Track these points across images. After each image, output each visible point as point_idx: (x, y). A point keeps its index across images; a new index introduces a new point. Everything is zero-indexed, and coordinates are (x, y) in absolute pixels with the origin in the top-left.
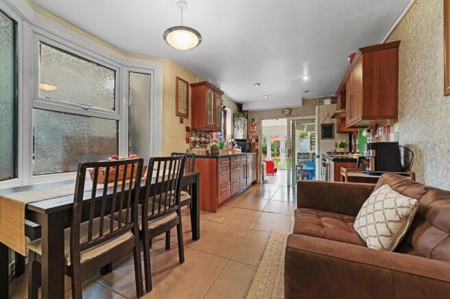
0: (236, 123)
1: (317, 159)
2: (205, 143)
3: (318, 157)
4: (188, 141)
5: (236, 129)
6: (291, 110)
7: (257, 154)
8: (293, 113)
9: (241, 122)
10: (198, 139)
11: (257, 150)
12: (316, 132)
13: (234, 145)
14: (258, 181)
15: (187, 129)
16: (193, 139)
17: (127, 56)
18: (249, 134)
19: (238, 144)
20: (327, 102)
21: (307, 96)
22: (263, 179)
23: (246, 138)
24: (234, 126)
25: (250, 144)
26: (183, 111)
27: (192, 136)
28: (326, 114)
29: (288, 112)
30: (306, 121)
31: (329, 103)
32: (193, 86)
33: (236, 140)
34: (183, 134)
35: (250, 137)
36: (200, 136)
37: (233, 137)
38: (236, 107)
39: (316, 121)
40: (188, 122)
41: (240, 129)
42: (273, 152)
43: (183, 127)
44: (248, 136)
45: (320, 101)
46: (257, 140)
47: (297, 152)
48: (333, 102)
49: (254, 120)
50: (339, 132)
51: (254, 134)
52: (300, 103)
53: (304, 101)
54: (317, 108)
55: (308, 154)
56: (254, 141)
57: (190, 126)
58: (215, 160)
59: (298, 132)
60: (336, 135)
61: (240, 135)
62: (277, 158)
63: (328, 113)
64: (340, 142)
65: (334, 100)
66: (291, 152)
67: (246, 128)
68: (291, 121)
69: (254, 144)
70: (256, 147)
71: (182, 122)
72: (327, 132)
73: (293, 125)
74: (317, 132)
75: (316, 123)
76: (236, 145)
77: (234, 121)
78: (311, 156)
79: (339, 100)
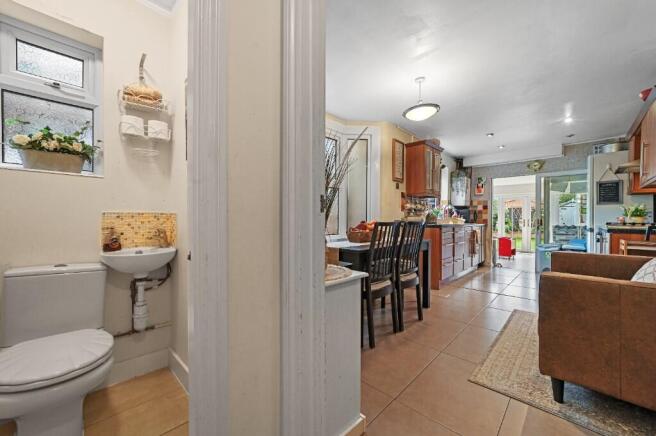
0: (454, 185)
1: (589, 233)
2: (420, 210)
3: (592, 230)
4: (403, 208)
5: (454, 193)
6: (542, 163)
7: (486, 226)
8: (545, 167)
9: (462, 183)
10: (413, 206)
11: (485, 221)
12: (588, 194)
13: (451, 213)
14: (486, 263)
15: (403, 195)
16: (408, 206)
17: (346, 124)
18: (474, 198)
19: (458, 213)
20: (611, 148)
21: (572, 141)
22: (494, 262)
23: (468, 204)
24: (451, 189)
25: (475, 213)
26: (398, 176)
27: (407, 202)
28: (608, 167)
29: (539, 166)
30: (569, 177)
31: (614, 150)
32: (409, 146)
33: (456, 207)
34: (399, 200)
35: (475, 203)
36: (416, 203)
37: (450, 203)
38: (454, 164)
39: (589, 176)
40: (403, 187)
41: (460, 193)
42: (507, 226)
43: (398, 193)
44: (471, 202)
45: (598, 147)
46: (485, 207)
47: (552, 223)
48: (622, 149)
49: (480, 179)
50: (632, 193)
51: (481, 199)
52: (558, 152)
53: (566, 149)
54: (589, 157)
55: (575, 227)
56: (480, 208)
57: (404, 191)
58: (438, 229)
59: (555, 195)
60: (626, 197)
61: (461, 200)
62: (516, 235)
63: (611, 165)
64: (633, 209)
65: (623, 145)
66: (541, 224)
67: (469, 190)
68: (543, 179)
69: (480, 212)
70: (484, 217)
71: (397, 187)
72: (608, 193)
73: (546, 183)
74: (590, 193)
75: (588, 181)
76: (455, 214)
77: (451, 182)
78: (580, 231)
79: (632, 145)
